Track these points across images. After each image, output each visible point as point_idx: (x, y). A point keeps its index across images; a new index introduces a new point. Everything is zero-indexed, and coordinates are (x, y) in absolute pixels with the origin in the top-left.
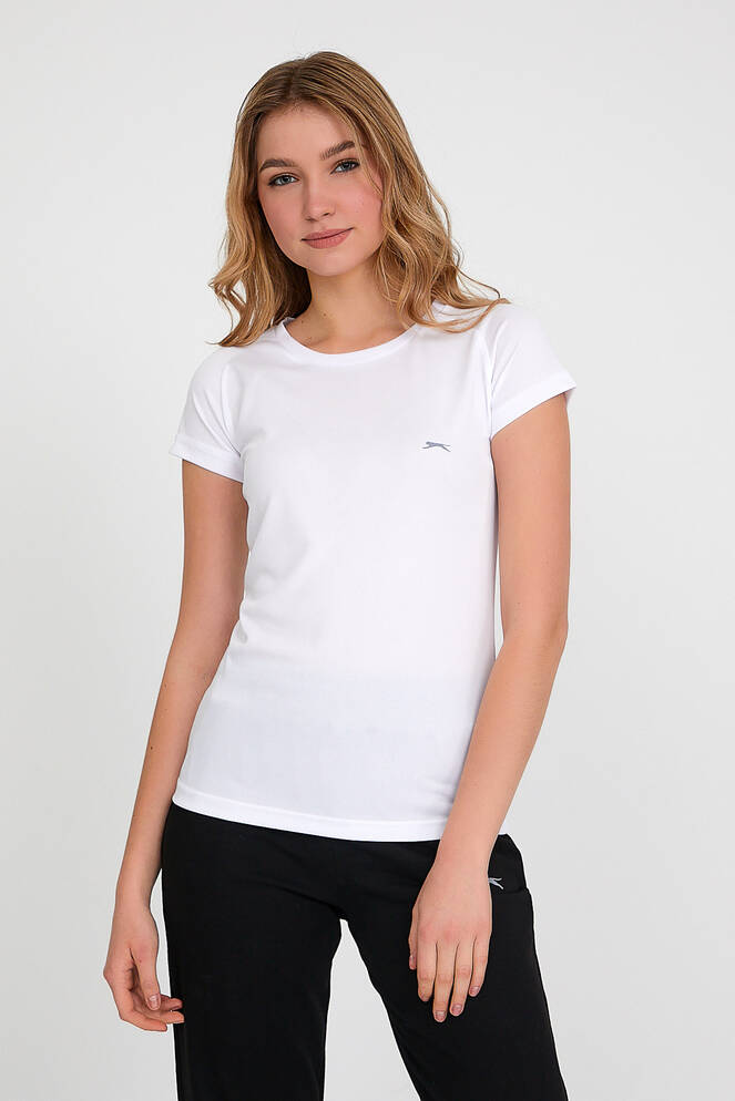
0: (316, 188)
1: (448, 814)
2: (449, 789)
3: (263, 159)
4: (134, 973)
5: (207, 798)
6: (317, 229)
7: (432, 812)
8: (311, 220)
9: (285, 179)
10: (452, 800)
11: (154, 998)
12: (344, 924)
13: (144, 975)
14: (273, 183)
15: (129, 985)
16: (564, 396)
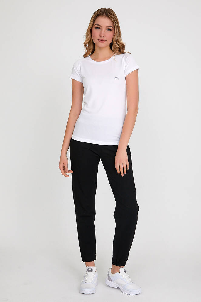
0: (103, 32)
1: (119, 141)
2: (119, 137)
3: (96, 23)
4: (64, 167)
5: (77, 138)
6: (101, 39)
7: (116, 140)
8: (101, 37)
9: (98, 28)
10: (120, 138)
11: (67, 171)
12: (100, 159)
13: (66, 167)
14: (96, 28)
15: (63, 169)
16: (137, 70)
